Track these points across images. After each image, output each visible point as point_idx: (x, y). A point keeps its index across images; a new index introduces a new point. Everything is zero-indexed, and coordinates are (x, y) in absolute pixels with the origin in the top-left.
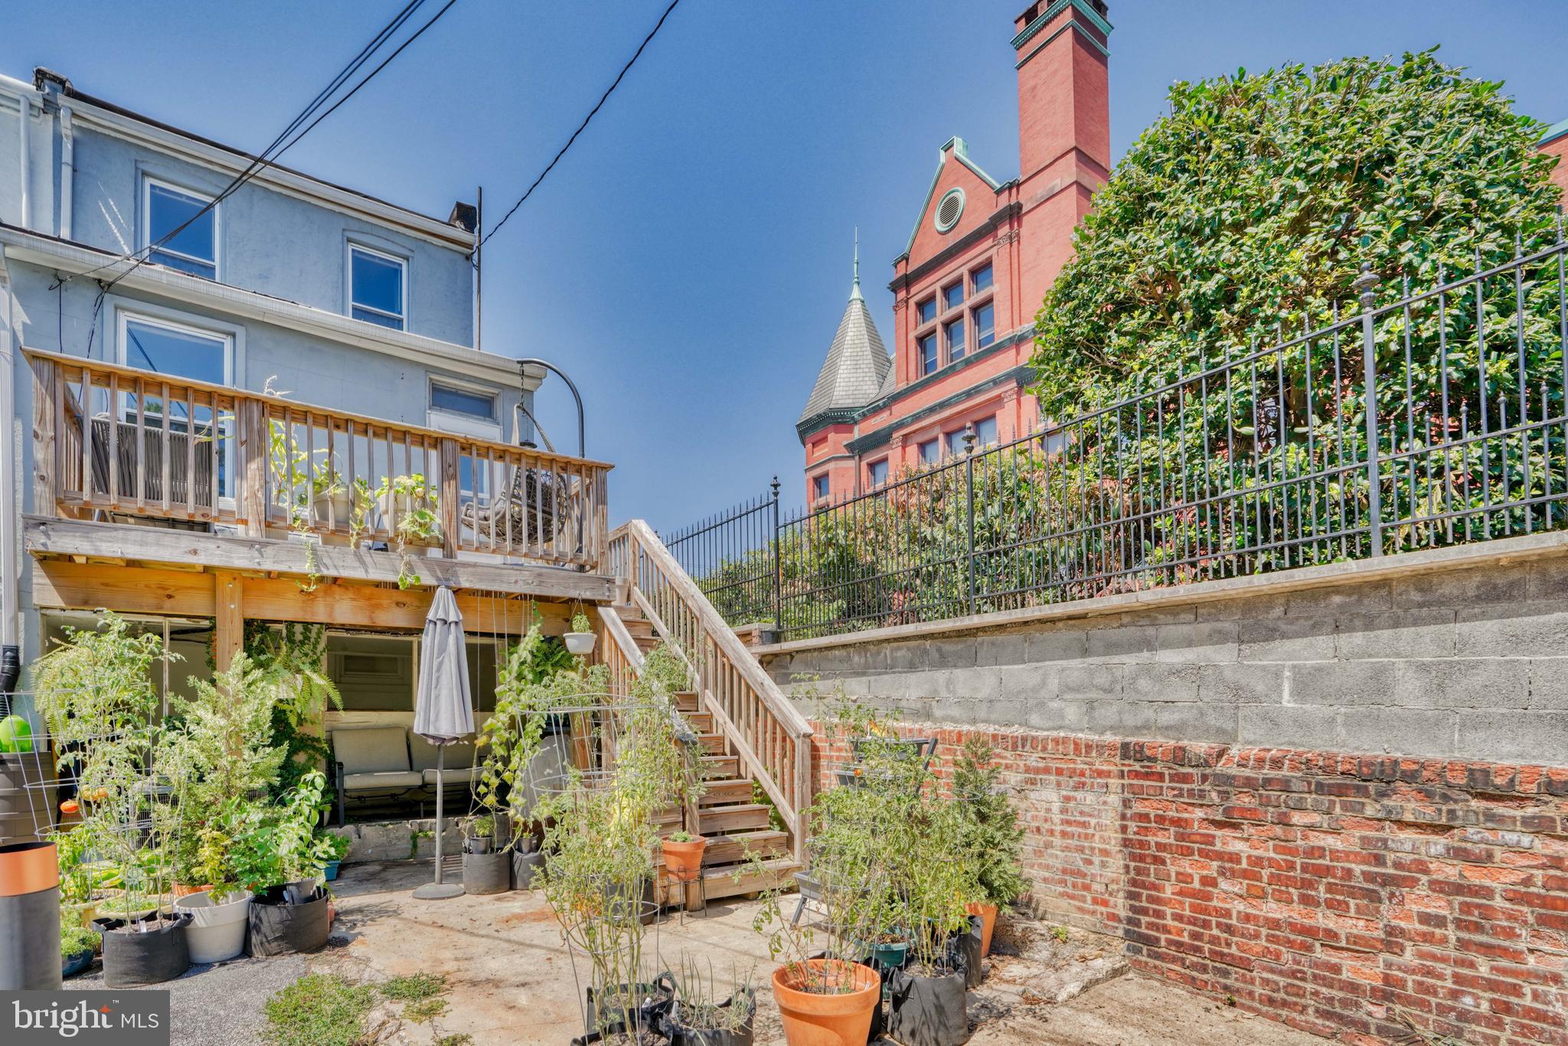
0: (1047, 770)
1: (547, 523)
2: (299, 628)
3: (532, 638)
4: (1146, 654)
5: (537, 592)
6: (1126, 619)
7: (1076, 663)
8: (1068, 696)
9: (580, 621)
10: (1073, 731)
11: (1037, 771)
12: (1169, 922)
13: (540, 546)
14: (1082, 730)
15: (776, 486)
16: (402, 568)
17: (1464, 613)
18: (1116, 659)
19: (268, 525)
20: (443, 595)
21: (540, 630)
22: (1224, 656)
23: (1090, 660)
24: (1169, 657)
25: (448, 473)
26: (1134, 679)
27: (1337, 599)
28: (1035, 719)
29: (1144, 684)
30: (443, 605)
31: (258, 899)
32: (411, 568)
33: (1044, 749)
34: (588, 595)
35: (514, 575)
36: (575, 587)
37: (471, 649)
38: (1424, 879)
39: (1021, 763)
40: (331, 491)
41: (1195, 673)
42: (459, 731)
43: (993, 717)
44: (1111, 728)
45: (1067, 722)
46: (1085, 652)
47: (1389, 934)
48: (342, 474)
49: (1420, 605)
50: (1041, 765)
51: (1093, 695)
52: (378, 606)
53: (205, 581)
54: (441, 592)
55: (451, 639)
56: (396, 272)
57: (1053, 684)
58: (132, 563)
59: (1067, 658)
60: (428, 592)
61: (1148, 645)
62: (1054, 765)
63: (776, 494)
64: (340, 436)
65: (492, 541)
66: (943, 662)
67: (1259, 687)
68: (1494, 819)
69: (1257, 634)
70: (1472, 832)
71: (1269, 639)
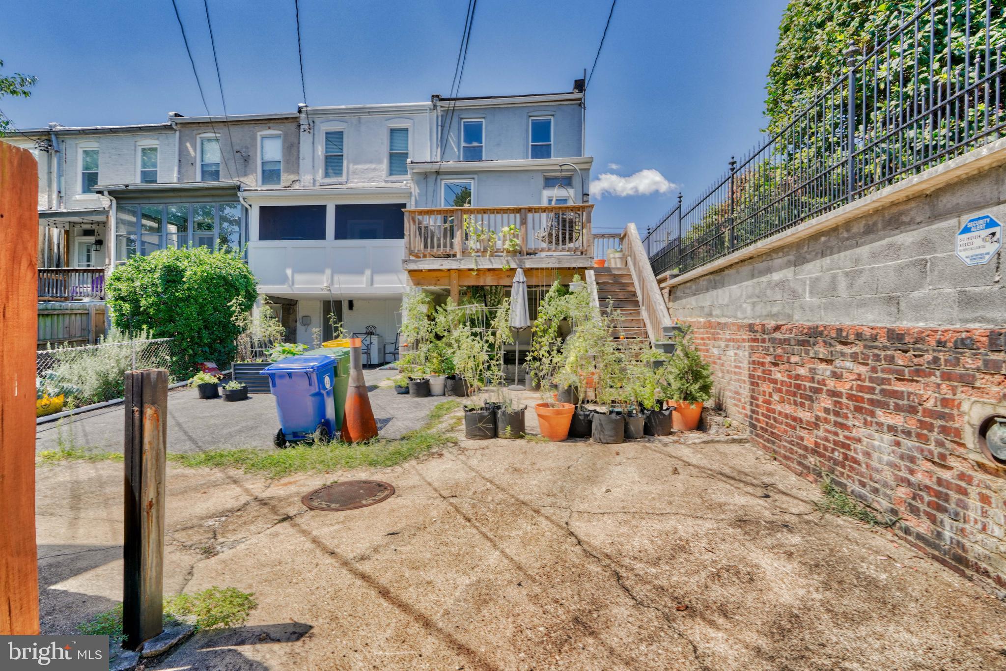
1: (571, 235)
2: (494, 288)
3: (556, 285)
4: (769, 276)
5: (558, 266)
7: (750, 283)
8: (748, 301)
9: (576, 277)
12: (761, 417)
13: (561, 247)
15: (680, 197)
16: (505, 262)
17: (860, 241)
19: (463, 252)
20: (519, 272)
21: (559, 283)
22: (787, 274)
23: (754, 281)
24: (775, 277)
25: (524, 222)
26: (766, 290)
27: (823, 239)
28: (739, 315)
29: (769, 292)
30: (519, 276)
31: (448, 378)
32: (508, 262)
34: (581, 265)
35: (548, 260)
36: (575, 262)
37: (529, 293)
38: (825, 388)
40: (483, 237)
41: (781, 284)
42: (523, 325)
45: (747, 314)
46: (753, 277)
47: (816, 419)
48: (486, 229)
49: (847, 239)
51: (755, 300)
52: (501, 278)
53: (447, 274)
54: (519, 270)
55: (521, 289)
56: (548, 123)
57: (744, 295)
58: (430, 270)
60: (513, 270)
61: (769, 270)
63: (680, 202)
64: (486, 216)
65: (554, 246)
66: (715, 286)
67: (800, 291)
68: (843, 354)
69: (800, 261)
70: (838, 363)
71: (803, 263)
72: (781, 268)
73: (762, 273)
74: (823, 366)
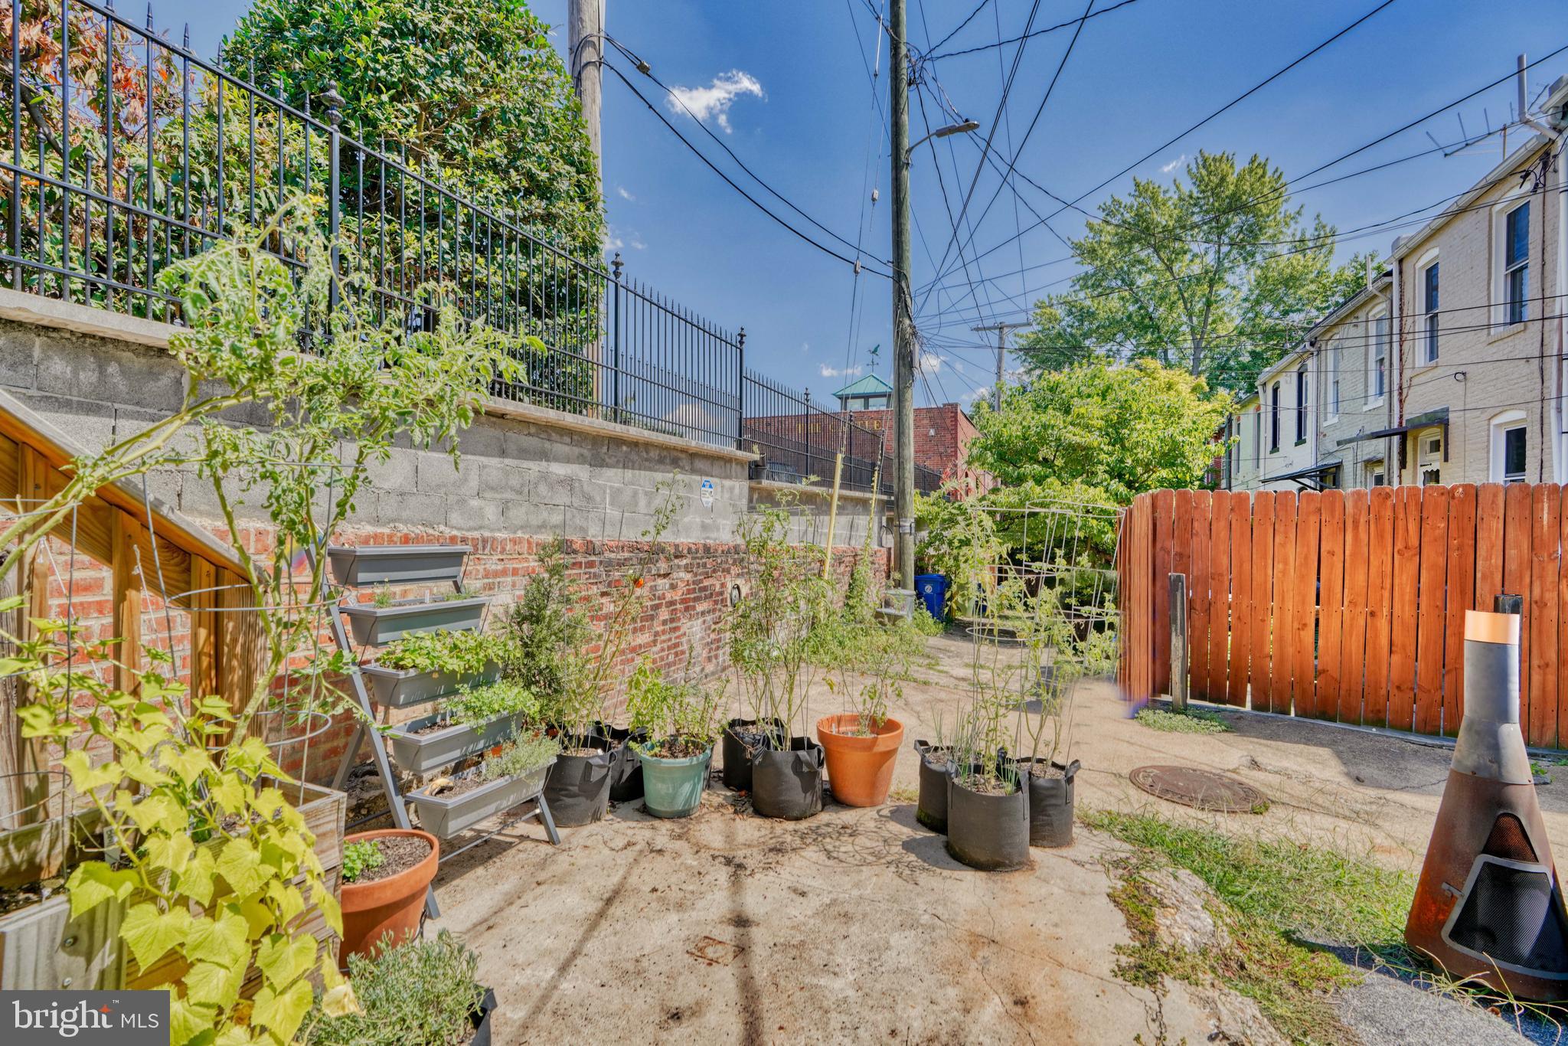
0: (504, 573)
4: (544, 463)
6: (533, 430)
7: (494, 462)
8: (488, 495)
10: (492, 530)
11: (496, 574)
14: (499, 530)
18: (526, 464)
22: (581, 472)
23: (507, 461)
24: (559, 469)
26: (536, 485)
29: (543, 489)
33: (503, 551)
39: (481, 568)
41: (569, 483)
43: (405, 515)
44: (522, 527)
45: (487, 522)
46: (503, 453)
50: (500, 567)
51: (509, 495)
57: (474, 483)
59: (487, 455)
61: (544, 456)
62: (510, 566)
67: (598, 499)
68: (679, 567)
69: (598, 462)
70: (675, 575)
71: (602, 466)
72: (568, 460)
73: (524, 454)
74: (660, 582)
